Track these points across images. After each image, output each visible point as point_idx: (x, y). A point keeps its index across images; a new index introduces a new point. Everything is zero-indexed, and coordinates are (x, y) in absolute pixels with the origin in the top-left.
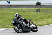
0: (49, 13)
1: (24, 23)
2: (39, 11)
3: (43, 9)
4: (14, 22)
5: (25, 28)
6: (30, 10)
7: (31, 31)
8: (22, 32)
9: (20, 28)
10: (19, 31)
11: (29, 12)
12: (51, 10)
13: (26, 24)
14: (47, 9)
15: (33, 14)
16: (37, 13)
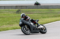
0: (31, 14)
1: (32, 24)
2: (19, 12)
3: (24, 10)
4: (21, 23)
5: (34, 30)
6: (9, 11)
7: (40, 33)
8: (31, 34)
9: (28, 30)
10: (27, 33)
11: (8, 14)
12: (33, 11)
13: (34, 25)
14: (29, 10)
15: (13, 16)
16: (17, 14)
